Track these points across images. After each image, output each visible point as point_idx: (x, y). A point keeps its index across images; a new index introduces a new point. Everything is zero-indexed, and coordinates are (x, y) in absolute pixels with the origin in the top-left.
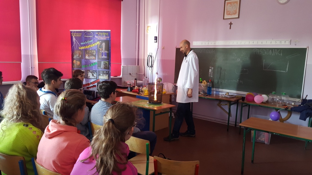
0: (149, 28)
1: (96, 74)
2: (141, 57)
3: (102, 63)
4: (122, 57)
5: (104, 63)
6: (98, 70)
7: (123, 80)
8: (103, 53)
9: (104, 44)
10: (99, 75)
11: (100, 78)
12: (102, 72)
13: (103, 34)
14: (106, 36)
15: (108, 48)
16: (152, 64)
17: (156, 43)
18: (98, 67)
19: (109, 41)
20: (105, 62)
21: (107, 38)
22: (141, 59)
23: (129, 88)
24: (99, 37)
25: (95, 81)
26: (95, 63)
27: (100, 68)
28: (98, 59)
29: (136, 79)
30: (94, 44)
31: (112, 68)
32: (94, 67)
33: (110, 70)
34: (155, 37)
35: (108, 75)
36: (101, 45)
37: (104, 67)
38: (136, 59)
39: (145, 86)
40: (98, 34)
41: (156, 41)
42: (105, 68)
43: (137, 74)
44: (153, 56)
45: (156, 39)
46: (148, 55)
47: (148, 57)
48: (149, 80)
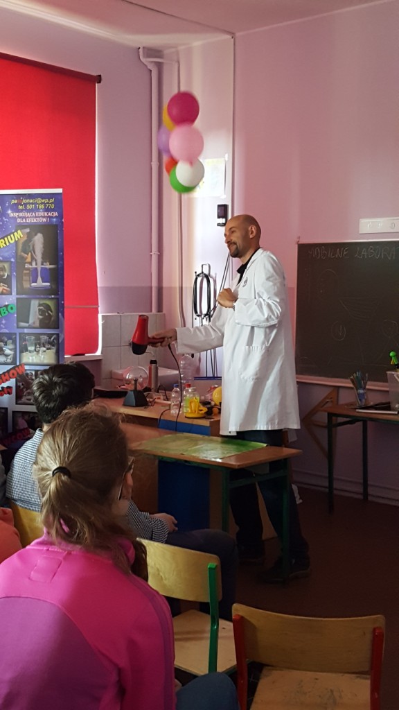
1: (11, 346)
2: (171, 280)
3: (35, 305)
4: (100, 283)
5: (40, 305)
6: (18, 331)
7: (106, 368)
8: (36, 269)
9: (39, 240)
10: (24, 349)
11: (25, 360)
12: (33, 338)
13: (35, 204)
14: (47, 210)
15: (55, 252)
16: (212, 307)
18: (19, 320)
19: (56, 225)
20: (42, 302)
21: (50, 217)
22: (170, 289)
23: (131, 396)
24: (21, 214)
25: (8, 371)
26: (6, 306)
27: (27, 325)
28: (17, 294)
29: (153, 362)
30: (3, 238)
31: (67, 322)
32: (4, 322)
33: (62, 332)
34: (219, 206)
35: (54, 350)
36: (31, 244)
37: (41, 321)
38: (151, 288)
39: (189, 386)
40: (16, 205)
41: (222, 221)
42: (43, 324)
44: (216, 274)
45: (222, 214)
46: (197, 274)
47: (196, 279)
48: (201, 366)
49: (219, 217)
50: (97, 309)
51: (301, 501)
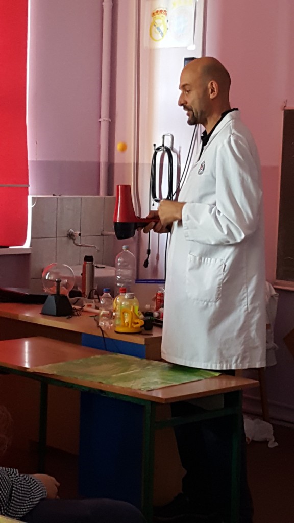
0: (160, 20)
4: (31, 157)
7: (35, 264)
22: (124, 165)
23: (51, 301)
29: (88, 259)
34: (186, 59)
38: (99, 163)
39: (124, 291)
43: (102, 235)
44: (180, 147)
46: (156, 147)
47: (156, 153)
50: (27, 188)
51: (276, 444)
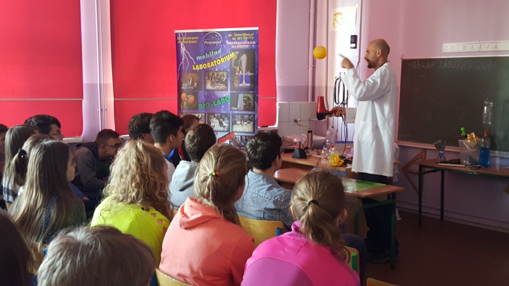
0: (339, 17)
1: (227, 121)
2: (320, 82)
3: (241, 97)
4: (278, 84)
5: (244, 97)
6: (231, 112)
8: (242, 76)
9: (244, 58)
10: (234, 123)
11: (235, 130)
12: (240, 116)
13: (242, 36)
14: (249, 40)
15: (253, 66)
16: (346, 98)
17: (355, 50)
18: (231, 106)
19: (254, 50)
20: (246, 95)
21: (251, 45)
22: (320, 87)
23: (297, 151)
24: (234, 43)
25: (225, 136)
26: (224, 98)
27: (236, 109)
28: (231, 90)
29: (309, 132)
30: (223, 57)
31: (260, 106)
32: (223, 107)
33: (257, 113)
34: (352, 36)
35: (252, 124)
36: (239, 61)
37: (244, 107)
38: (308, 87)
39: (333, 147)
40: (231, 37)
41: (354, 45)
42: (246, 109)
43: (310, 120)
45: (353, 41)
46: (337, 78)
47: (336, 81)
48: (338, 135)
49: (351, 43)
50: (276, 99)
51: (400, 219)
